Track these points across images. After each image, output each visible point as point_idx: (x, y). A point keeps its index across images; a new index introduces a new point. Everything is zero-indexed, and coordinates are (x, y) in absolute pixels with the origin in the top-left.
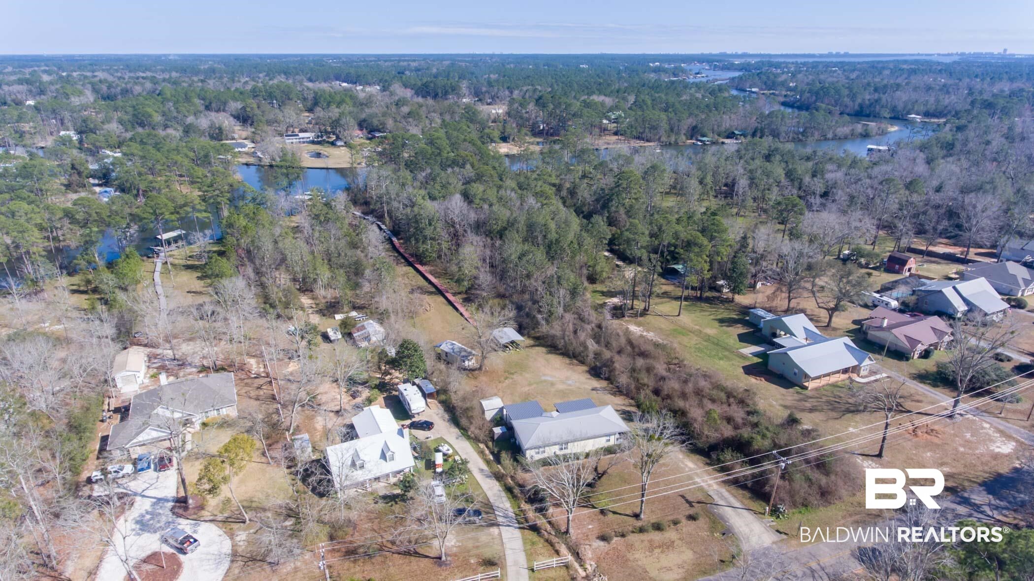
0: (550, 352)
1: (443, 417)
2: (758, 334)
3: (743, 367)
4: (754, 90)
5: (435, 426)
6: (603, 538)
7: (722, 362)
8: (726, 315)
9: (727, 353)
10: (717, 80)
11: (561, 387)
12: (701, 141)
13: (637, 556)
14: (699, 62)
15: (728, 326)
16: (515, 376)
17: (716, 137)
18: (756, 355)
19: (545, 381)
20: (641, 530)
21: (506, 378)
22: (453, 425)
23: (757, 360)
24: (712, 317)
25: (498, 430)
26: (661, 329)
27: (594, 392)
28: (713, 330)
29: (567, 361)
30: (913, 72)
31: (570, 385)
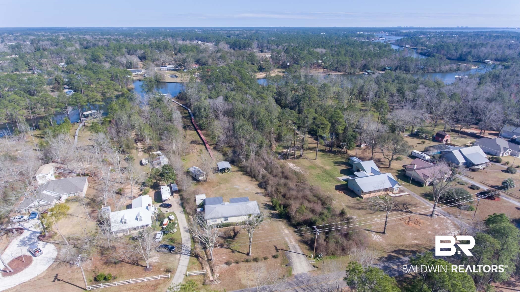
0: (244, 174)
1: (178, 202)
2: (350, 170)
3: (336, 186)
5: (172, 206)
6: (227, 263)
7: (326, 183)
8: (339, 160)
9: (331, 179)
12: (367, 72)
13: (240, 273)
15: (338, 165)
17: (376, 70)
18: (345, 180)
20: (247, 261)
21: (217, 186)
22: (181, 206)
23: (344, 183)
24: (332, 161)
25: (199, 210)
26: (304, 166)
27: (257, 194)
28: (330, 167)
29: (250, 179)
30: (498, 37)
31: (246, 191)
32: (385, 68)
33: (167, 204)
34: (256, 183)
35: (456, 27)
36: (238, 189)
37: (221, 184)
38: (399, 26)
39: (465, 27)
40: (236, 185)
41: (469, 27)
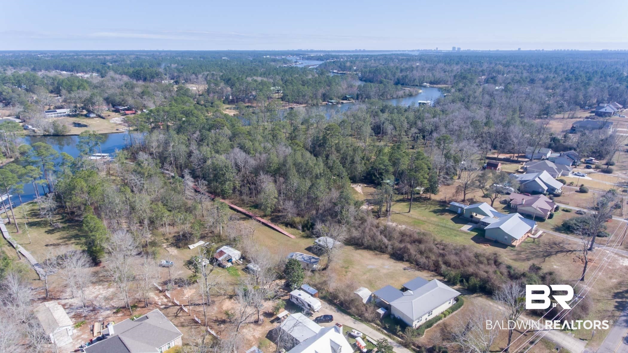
0: (357, 249)
1: (331, 309)
2: (461, 217)
3: (472, 239)
4: (335, 71)
5: (334, 318)
7: (458, 238)
8: (433, 208)
9: (455, 232)
10: (309, 66)
11: (385, 271)
12: (331, 102)
14: (291, 55)
15: (442, 215)
16: (350, 270)
17: (338, 100)
18: (472, 230)
19: (371, 270)
21: (346, 272)
22: (343, 314)
23: (475, 234)
24: (427, 210)
25: (381, 311)
26: (407, 222)
27: (406, 271)
28: (435, 218)
29: (371, 252)
31: (388, 269)
32: (346, 97)
33: (325, 316)
34: (386, 256)
36: (378, 270)
37: (347, 268)
40: (367, 265)
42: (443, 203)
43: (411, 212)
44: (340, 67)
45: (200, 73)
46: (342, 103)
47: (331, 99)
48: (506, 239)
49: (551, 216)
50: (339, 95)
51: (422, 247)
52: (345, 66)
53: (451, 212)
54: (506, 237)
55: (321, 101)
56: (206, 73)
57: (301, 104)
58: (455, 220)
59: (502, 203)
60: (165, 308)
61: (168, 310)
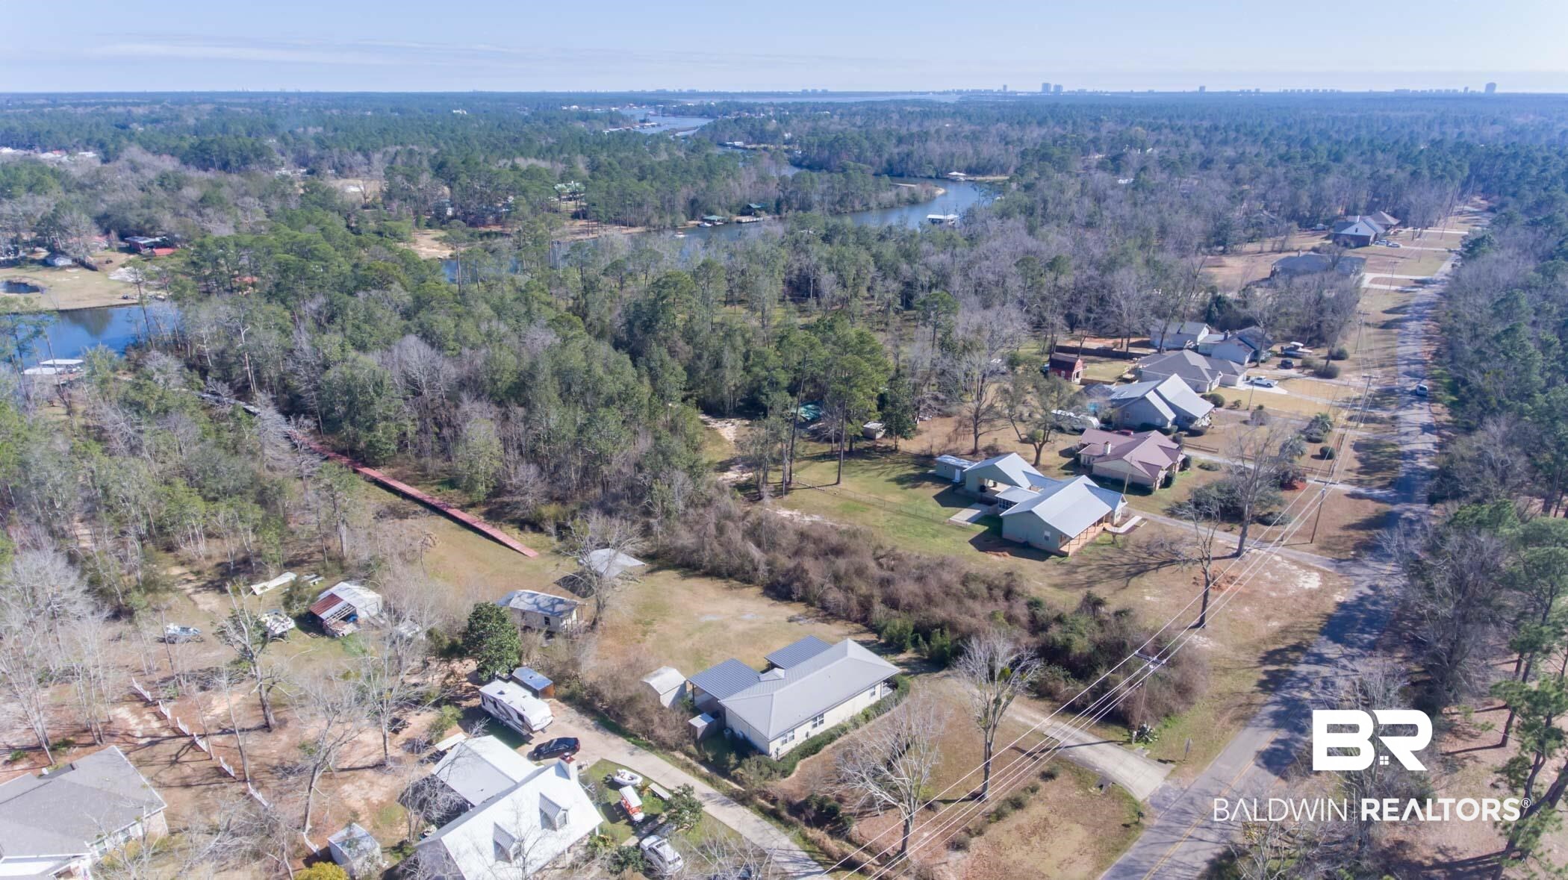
0: (686, 576)
1: (583, 724)
2: (959, 491)
3: (972, 542)
4: (737, 143)
5: (582, 744)
6: (955, 846)
7: (939, 541)
8: (899, 471)
9: (936, 526)
11: (740, 627)
12: (710, 221)
14: (636, 104)
15: (914, 487)
16: (656, 627)
17: (728, 214)
18: (976, 520)
19: (709, 624)
20: (998, 816)
21: (645, 633)
22: (609, 734)
23: (981, 529)
24: (883, 477)
25: (699, 723)
26: (826, 508)
27: (794, 624)
28: (897, 496)
29: (720, 583)
30: (925, 115)
31: (751, 622)
32: (749, 207)
33: (561, 741)
34: (755, 590)
35: (800, 90)
36: (724, 626)
37: (650, 623)
38: (661, 88)
39: (820, 90)
40: (702, 614)
41: (830, 90)
42: (925, 460)
43: (842, 484)
44: (750, 134)
45: (377, 149)
46: (739, 222)
47: (711, 214)
48: (1047, 538)
49: (1167, 482)
50: (733, 201)
51: (841, 564)
52: (762, 131)
53: (936, 479)
54: (1047, 534)
55: (683, 218)
56: (392, 150)
57: (632, 226)
58: (942, 499)
59: (1064, 453)
60: (151, 744)
61: (157, 748)
